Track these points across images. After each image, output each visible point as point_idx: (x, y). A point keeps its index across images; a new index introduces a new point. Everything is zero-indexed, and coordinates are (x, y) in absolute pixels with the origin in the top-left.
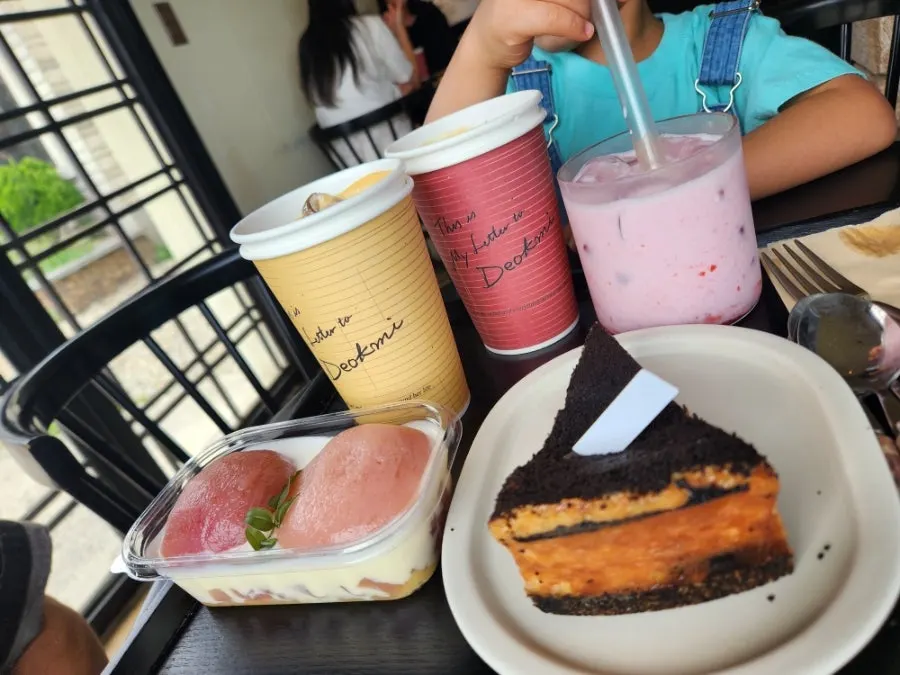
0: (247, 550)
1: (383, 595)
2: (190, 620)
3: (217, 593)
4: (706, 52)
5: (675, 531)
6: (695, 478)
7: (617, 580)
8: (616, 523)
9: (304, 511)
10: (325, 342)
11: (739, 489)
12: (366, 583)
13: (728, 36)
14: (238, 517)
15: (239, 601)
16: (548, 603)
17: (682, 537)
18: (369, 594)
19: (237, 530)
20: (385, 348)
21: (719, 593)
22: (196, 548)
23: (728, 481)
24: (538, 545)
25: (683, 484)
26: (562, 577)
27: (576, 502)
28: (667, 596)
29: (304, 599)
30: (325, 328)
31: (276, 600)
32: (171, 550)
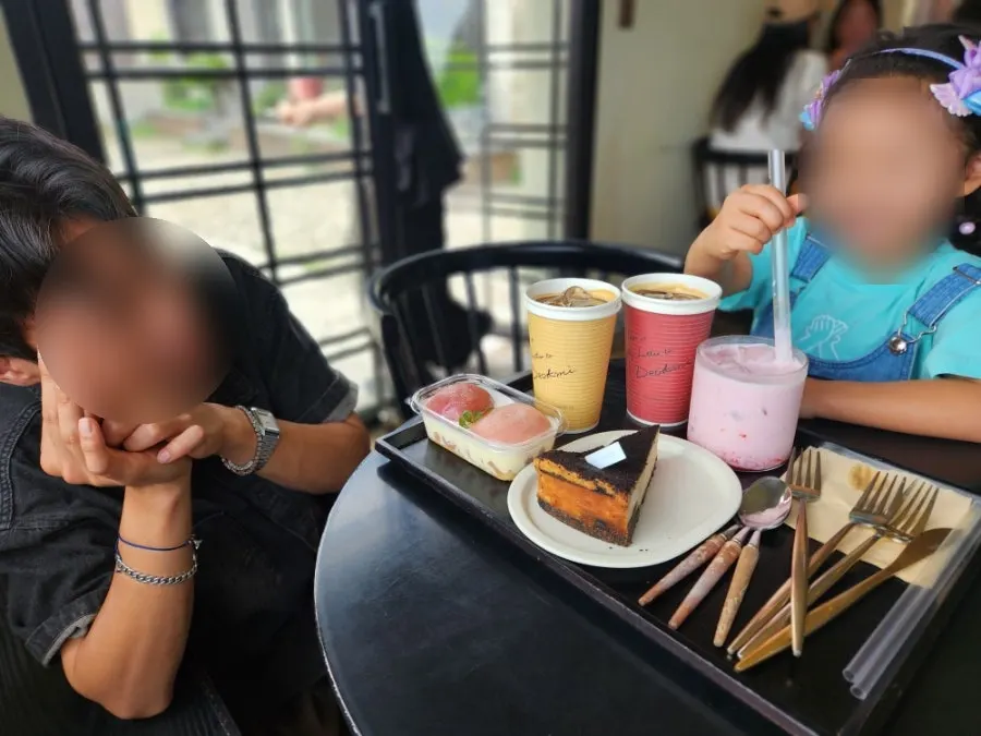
0: (457, 424)
1: (494, 474)
2: (421, 439)
3: (437, 436)
4: (928, 295)
5: (588, 499)
6: (601, 484)
7: (565, 507)
8: (569, 482)
9: (485, 423)
10: (538, 360)
11: (611, 496)
12: (491, 464)
13: (946, 292)
14: (461, 410)
15: (442, 443)
16: (542, 503)
17: (589, 503)
18: (490, 470)
19: (458, 416)
20: (560, 378)
21: (595, 535)
22: (439, 412)
23: (609, 490)
24: (547, 476)
25: (596, 483)
26: (548, 494)
27: (562, 468)
28: (577, 524)
29: (466, 457)
30: (540, 354)
31: (456, 451)
32: (431, 406)
